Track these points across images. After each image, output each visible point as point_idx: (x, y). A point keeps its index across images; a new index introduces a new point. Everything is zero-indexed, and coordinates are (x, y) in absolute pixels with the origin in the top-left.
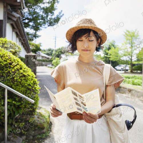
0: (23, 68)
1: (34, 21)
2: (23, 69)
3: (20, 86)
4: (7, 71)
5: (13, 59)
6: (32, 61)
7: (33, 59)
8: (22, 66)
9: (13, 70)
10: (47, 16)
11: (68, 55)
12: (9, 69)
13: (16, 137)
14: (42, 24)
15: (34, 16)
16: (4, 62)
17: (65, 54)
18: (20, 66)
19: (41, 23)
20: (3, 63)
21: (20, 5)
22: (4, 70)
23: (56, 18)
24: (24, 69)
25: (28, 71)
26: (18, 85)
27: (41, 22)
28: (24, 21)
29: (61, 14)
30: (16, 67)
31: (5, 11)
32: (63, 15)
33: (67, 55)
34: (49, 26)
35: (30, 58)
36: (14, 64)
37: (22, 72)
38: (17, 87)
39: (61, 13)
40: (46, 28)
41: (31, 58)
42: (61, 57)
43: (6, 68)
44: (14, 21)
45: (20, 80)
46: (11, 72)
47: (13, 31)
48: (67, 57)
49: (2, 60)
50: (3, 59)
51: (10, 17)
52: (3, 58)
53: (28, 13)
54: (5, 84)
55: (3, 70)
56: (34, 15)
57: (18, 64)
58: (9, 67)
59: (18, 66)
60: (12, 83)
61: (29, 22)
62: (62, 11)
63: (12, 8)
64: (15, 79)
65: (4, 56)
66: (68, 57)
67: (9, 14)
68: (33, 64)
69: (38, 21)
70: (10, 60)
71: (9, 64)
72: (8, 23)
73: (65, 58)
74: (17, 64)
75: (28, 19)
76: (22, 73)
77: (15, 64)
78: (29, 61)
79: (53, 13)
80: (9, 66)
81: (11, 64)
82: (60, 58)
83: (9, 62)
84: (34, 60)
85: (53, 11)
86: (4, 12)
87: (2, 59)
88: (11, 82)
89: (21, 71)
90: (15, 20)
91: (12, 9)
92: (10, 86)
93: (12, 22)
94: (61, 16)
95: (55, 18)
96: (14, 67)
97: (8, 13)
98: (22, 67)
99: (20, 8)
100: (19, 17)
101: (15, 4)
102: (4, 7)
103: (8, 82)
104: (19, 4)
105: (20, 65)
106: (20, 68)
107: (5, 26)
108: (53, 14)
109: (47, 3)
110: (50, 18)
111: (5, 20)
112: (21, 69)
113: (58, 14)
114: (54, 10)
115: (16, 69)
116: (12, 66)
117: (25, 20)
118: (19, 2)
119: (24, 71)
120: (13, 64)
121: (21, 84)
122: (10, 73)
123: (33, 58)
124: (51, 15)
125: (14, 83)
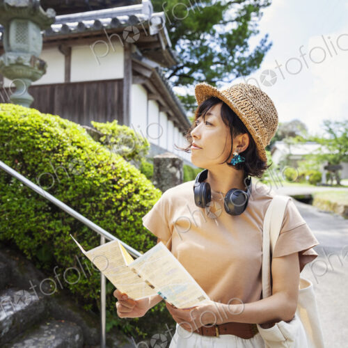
0: (142, 189)
1: (202, 69)
2: (141, 192)
3: (132, 232)
4: (105, 199)
5: (122, 171)
6: (168, 171)
7: (171, 167)
8: (141, 186)
9: (119, 197)
10: (232, 54)
11: (293, 144)
12: (110, 193)
13: (126, 341)
14: (221, 74)
15: (203, 56)
16: (101, 179)
17: (284, 140)
18: (135, 185)
19: (219, 72)
20: (98, 180)
21: (159, 41)
22: (101, 196)
23: (253, 56)
24: (146, 191)
25: (152, 197)
26: (128, 229)
27: (220, 68)
28: (181, 71)
29: (267, 44)
30: (126, 189)
31: (128, 57)
32: (271, 45)
33: (289, 144)
34: (237, 76)
35: (164, 165)
36: (123, 181)
37: (138, 200)
38: (126, 232)
39: (265, 41)
40: (230, 82)
41: (167, 165)
42: (275, 149)
43: (104, 191)
44: (146, 78)
45: (131, 218)
46: (114, 200)
47: (148, 99)
48: (289, 148)
49: (97, 175)
50: (100, 173)
51: (138, 70)
52: (99, 169)
53: (188, 52)
54: (101, 227)
55: (98, 196)
56: (201, 54)
57: (131, 182)
58: (111, 188)
59: (130, 185)
60: (115, 224)
61: (191, 72)
62: (267, 36)
63: (142, 49)
64: (122, 214)
65: (103, 166)
66: (292, 147)
67: (136, 63)
68: (171, 177)
69: (213, 68)
70: (114, 173)
71: (111, 182)
72: (133, 82)
73: (284, 150)
74: (129, 181)
75: (188, 65)
76: (138, 203)
77: (125, 183)
78: (162, 172)
79: (246, 44)
80: (112, 186)
81: (114, 182)
82: (272, 150)
83: (112, 178)
84: (173, 170)
85: (245, 40)
86: (126, 61)
87: (98, 172)
88: (113, 221)
89: (137, 198)
90: (148, 74)
91: (141, 52)
92: (112, 230)
93: (142, 81)
94: (266, 50)
95: (250, 56)
96: (121, 189)
97: (133, 62)
98: (140, 188)
99: (158, 46)
100: (157, 68)
101: (146, 40)
102: (126, 50)
103: (108, 222)
104: (156, 39)
105: (134, 183)
106: (134, 190)
107: (128, 91)
108: (247, 46)
109: (232, 21)
110: (238, 59)
111: (128, 79)
112: (137, 192)
113: (259, 45)
114: (248, 37)
115: (124, 193)
116: (119, 185)
117: (182, 68)
118: (154, 36)
119: (144, 198)
120: (119, 183)
121: (134, 227)
122: (113, 203)
123: (170, 165)
124: (242, 49)
125: (120, 225)
